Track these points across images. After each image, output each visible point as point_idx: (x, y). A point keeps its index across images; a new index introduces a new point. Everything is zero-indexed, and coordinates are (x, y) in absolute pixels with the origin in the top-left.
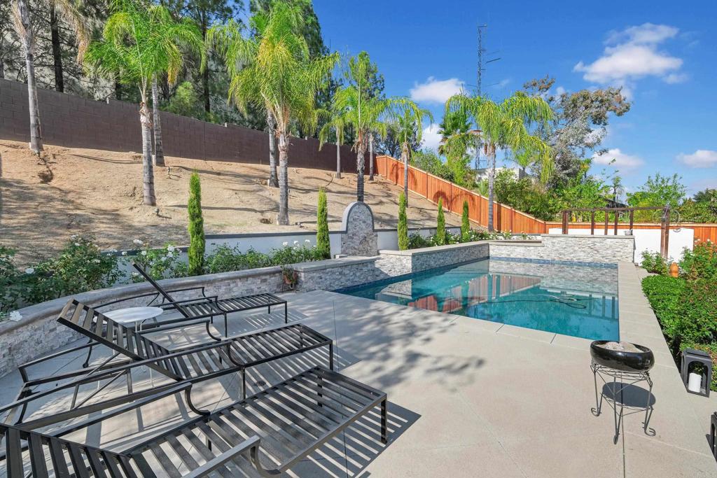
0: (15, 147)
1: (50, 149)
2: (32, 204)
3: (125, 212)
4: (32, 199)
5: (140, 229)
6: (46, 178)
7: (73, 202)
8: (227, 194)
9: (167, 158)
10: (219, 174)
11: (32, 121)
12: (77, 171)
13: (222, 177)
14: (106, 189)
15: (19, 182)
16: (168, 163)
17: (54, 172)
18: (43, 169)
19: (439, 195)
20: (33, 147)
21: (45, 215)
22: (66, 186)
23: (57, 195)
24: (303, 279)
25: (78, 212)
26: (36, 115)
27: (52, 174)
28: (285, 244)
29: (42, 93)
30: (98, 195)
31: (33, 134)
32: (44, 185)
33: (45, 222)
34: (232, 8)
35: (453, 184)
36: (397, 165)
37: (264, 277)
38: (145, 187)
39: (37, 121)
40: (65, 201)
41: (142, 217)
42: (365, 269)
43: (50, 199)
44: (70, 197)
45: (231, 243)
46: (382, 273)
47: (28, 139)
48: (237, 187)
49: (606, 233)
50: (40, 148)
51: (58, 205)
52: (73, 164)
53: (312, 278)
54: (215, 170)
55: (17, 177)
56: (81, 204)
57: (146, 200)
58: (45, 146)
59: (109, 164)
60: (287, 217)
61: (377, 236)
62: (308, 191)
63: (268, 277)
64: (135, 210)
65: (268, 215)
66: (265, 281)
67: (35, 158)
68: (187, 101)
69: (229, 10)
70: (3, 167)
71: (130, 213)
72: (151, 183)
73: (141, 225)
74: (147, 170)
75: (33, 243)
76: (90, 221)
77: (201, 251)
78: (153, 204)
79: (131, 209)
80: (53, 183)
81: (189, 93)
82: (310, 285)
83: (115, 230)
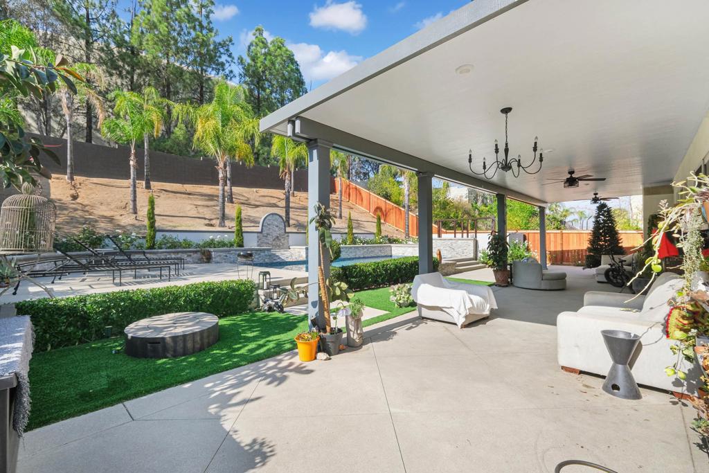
0: (58, 178)
1: (78, 179)
2: (65, 212)
3: (118, 217)
4: (66, 209)
5: (124, 227)
6: (75, 197)
7: (88, 211)
8: (189, 207)
9: (152, 183)
10: (189, 194)
11: (69, 163)
12: (93, 193)
13: (191, 196)
14: (108, 204)
15: (60, 200)
16: (154, 187)
17: (79, 194)
18: (73, 192)
19: (378, 209)
20: (68, 178)
21: (72, 218)
22: (86, 202)
23: (79, 207)
24: (213, 256)
25: (91, 217)
26: (71, 159)
27: (78, 195)
28: (211, 237)
29: (75, 144)
30: (103, 207)
31: (68, 171)
32: (73, 202)
33: (72, 221)
34: (225, 62)
35: (387, 201)
36: (349, 186)
37: (189, 254)
38: (131, 203)
39: (71, 163)
40: (85, 211)
41: (127, 220)
42: (262, 254)
43: (76, 210)
44: (87, 208)
45: (174, 235)
46: (279, 258)
47: (65, 173)
48: (200, 203)
49: (462, 237)
50: (72, 179)
51: (80, 213)
52: (91, 189)
53: (220, 256)
54: (188, 191)
55: (59, 197)
56: (92, 212)
57: (131, 211)
58: (75, 177)
59: (113, 189)
60: (224, 222)
61: (288, 236)
62: (257, 206)
63: (192, 254)
64: (123, 216)
65: (213, 222)
66: (190, 256)
67: (69, 185)
68: (181, 138)
69: (223, 64)
70: (51, 192)
71: (120, 218)
72: (134, 201)
73: (124, 224)
74: (132, 193)
75: (66, 231)
76: (96, 221)
77: (153, 237)
78: (136, 213)
79: (121, 215)
80: (79, 200)
81: (182, 132)
82: (218, 259)
83: (109, 226)
